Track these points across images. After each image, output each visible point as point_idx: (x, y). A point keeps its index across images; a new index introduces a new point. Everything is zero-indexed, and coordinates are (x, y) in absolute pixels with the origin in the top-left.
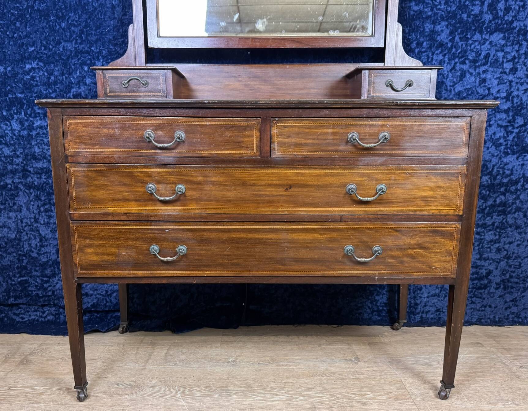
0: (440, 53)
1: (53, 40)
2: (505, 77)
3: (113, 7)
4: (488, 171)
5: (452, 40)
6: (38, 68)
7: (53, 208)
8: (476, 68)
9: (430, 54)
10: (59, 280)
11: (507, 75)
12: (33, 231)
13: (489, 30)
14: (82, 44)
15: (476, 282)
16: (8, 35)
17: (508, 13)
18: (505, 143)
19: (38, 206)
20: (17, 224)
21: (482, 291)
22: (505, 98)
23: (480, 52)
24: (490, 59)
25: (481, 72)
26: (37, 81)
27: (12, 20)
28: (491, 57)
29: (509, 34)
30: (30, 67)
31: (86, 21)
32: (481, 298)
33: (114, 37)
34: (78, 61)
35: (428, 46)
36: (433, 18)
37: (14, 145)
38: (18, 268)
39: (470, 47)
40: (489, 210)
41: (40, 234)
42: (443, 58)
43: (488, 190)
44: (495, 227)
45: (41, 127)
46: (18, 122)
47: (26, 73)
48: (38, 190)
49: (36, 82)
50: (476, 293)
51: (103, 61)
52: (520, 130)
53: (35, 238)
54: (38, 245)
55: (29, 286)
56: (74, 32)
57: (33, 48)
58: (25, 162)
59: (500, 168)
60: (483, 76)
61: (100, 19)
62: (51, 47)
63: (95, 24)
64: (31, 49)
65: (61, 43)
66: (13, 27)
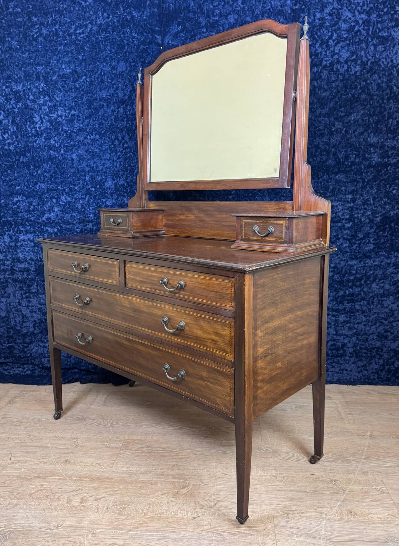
1: (32, 182)
2: (347, 204)
3: (73, 160)
4: (339, 271)
6: (22, 200)
7: (31, 295)
10: (35, 346)
11: (349, 203)
12: (17, 311)
13: (334, 172)
14: (52, 184)
15: (334, 352)
16: (2, 179)
17: (348, 160)
18: (349, 251)
19: (21, 294)
20: (7, 306)
21: (339, 359)
22: (348, 219)
27: (5, 169)
29: (348, 175)
30: (17, 199)
31: (54, 169)
32: (338, 363)
33: (73, 180)
34: (49, 196)
37: (5, 252)
38: (7, 337)
40: (341, 299)
41: (22, 314)
43: (339, 285)
44: (346, 311)
45: (24, 240)
46: (8, 237)
47: (14, 204)
48: (21, 283)
49: (20, 210)
50: (335, 360)
51: (66, 196)
52: (361, 242)
53: (19, 316)
54: (21, 321)
55: (14, 350)
56: (46, 176)
58: (12, 264)
59: (347, 269)
61: (64, 168)
62: (31, 186)
63: (60, 171)
64: (18, 188)
65: (38, 184)
66: (5, 173)
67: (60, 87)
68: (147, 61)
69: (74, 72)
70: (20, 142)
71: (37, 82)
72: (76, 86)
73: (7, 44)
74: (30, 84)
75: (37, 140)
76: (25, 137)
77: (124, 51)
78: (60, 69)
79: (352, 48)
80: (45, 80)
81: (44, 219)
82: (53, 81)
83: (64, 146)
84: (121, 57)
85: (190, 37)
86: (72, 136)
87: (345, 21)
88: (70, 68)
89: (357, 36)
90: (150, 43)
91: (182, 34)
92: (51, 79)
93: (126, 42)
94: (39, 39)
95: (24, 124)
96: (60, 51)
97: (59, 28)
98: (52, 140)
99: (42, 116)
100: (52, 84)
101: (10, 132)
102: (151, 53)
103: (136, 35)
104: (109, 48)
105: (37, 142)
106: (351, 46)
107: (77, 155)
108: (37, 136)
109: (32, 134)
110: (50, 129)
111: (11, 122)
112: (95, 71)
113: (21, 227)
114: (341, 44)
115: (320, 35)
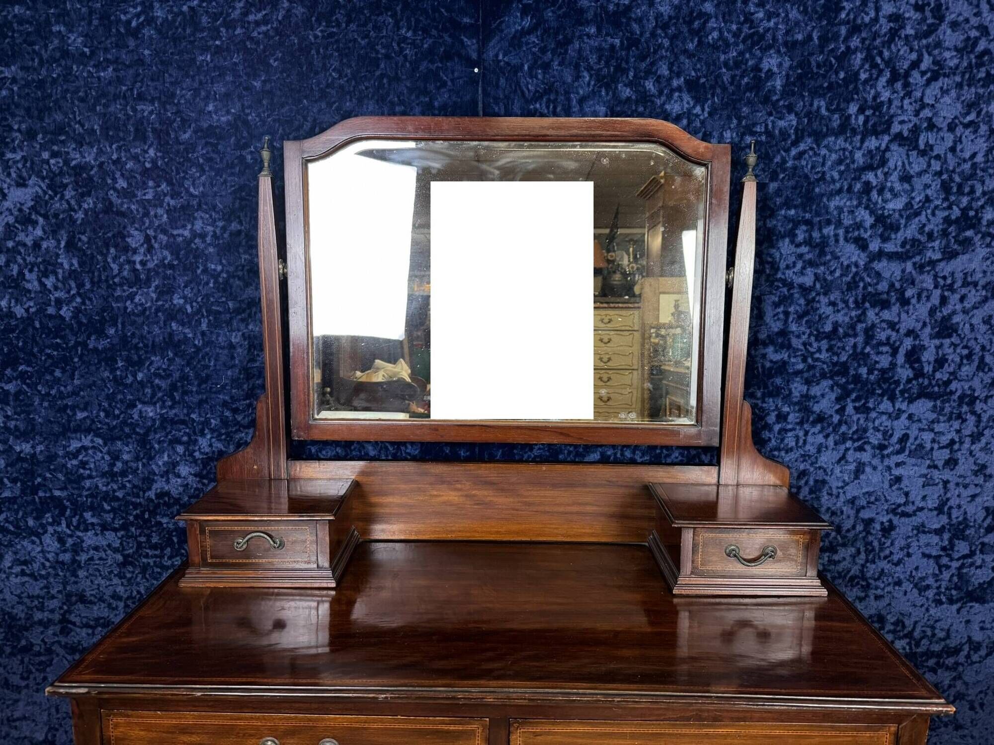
0: (820, 432)
1: (122, 401)
2: (936, 474)
3: (232, 346)
4: (905, 632)
5: (841, 411)
6: (93, 447)
8: (883, 457)
9: (801, 434)
11: (939, 470)
13: (906, 395)
14: (174, 408)
16: (39, 392)
17: (942, 367)
18: (935, 585)
22: (936, 509)
23: (890, 432)
24: (908, 444)
25: (893, 466)
26: (90, 469)
27: (47, 365)
28: (911, 440)
29: (943, 402)
30: (79, 445)
31: (182, 370)
33: (232, 397)
34: (166, 436)
35: (798, 420)
36: (806, 375)
37: (46, 577)
39: (874, 422)
42: (823, 440)
45: (96, 549)
46: (55, 538)
47: (71, 456)
49: (88, 472)
51: (212, 438)
52: (963, 564)
56: (160, 388)
57: (85, 414)
58: (65, 607)
59: (928, 627)
60: (897, 472)
61: (207, 367)
62: (117, 412)
63: (197, 376)
64: (80, 415)
65: (135, 406)
66: (48, 377)
67: (201, 161)
68: (436, 104)
69: (240, 121)
70: (90, 299)
71: (138, 143)
72: (245, 158)
73: (56, 42)
74: (119, 148)
75: (136, 293)
76: (104, 286)
77: (378, 73)
78: (201, 112)
79: (969, 94)
80: (159, 138)
81: (151, 494)
82: (180, 144)
83: (209, 312)
84: (367, 88)
85: (553, 46)
86: (231, 287)
87: (954, 25)
88: (228, 112)
89: (983, 64)
90: (447, 56)
91: (533, 39)
92: (177, 138)
93: (383, 51)
94: (145, 31)
95: (102, 254)
96: (201, 66)
97: (200, 6)
98: (176, 296)
99: (151, 232)
100: (178, 151)
101: (60, 271)
102: (449, 83)
103: (409, 34)
104: (336, 64)
105: (137, 300)
106: (966, 88)
107: (243, 334)
108: (135, 284)
109: (123, 278)
110: (171, 266)
111: (65, 247)
112: (297, 123)
113: (88, 515)
114: (939, 83)
115: (890, 59)
